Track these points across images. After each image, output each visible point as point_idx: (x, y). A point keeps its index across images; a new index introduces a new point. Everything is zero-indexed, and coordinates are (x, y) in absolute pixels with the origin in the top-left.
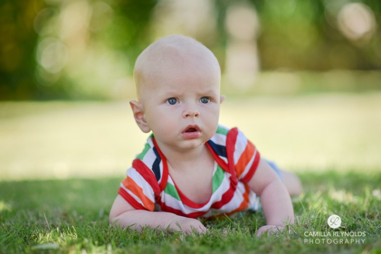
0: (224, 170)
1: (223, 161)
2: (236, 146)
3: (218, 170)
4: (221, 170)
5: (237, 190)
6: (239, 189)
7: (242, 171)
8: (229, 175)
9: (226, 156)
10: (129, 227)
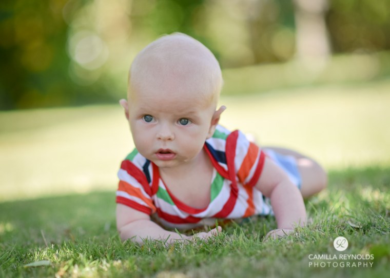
0: (224, 178)
1: (222, 169)
2: (237, 151)
3: (217, 177)
4: (220, 178)
5: (240, 197)
6: (242, 196)
7: (246, 176)
8: (230, 182)
9: (226, 162)
10: (129, 239)
